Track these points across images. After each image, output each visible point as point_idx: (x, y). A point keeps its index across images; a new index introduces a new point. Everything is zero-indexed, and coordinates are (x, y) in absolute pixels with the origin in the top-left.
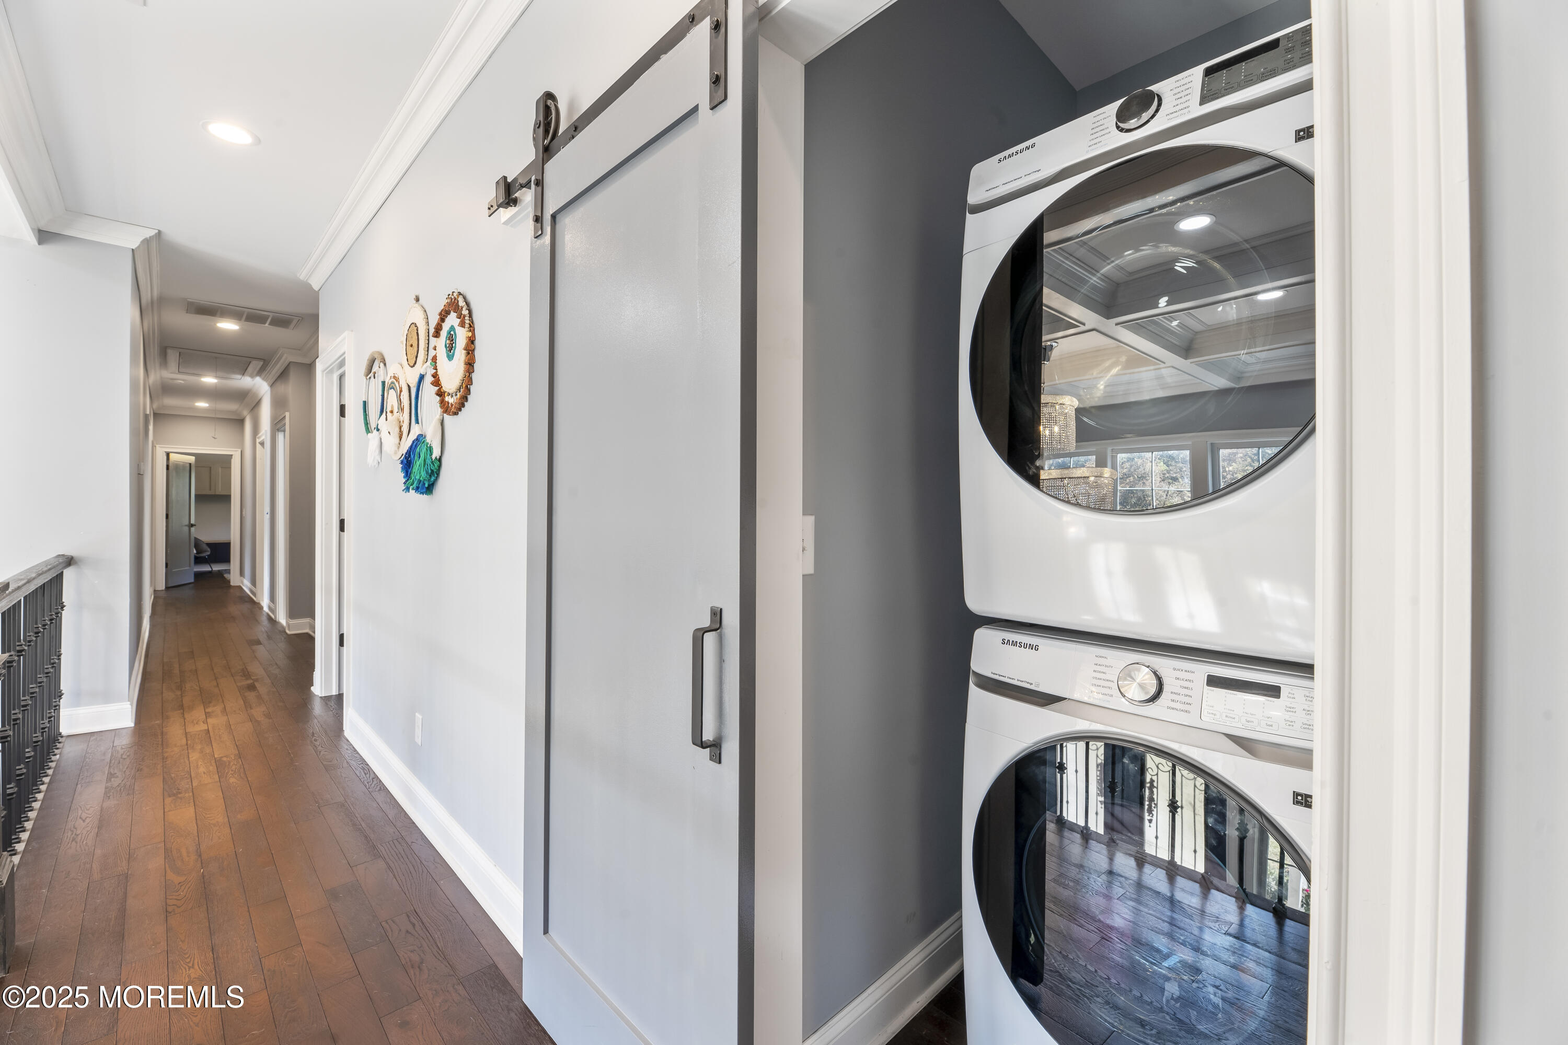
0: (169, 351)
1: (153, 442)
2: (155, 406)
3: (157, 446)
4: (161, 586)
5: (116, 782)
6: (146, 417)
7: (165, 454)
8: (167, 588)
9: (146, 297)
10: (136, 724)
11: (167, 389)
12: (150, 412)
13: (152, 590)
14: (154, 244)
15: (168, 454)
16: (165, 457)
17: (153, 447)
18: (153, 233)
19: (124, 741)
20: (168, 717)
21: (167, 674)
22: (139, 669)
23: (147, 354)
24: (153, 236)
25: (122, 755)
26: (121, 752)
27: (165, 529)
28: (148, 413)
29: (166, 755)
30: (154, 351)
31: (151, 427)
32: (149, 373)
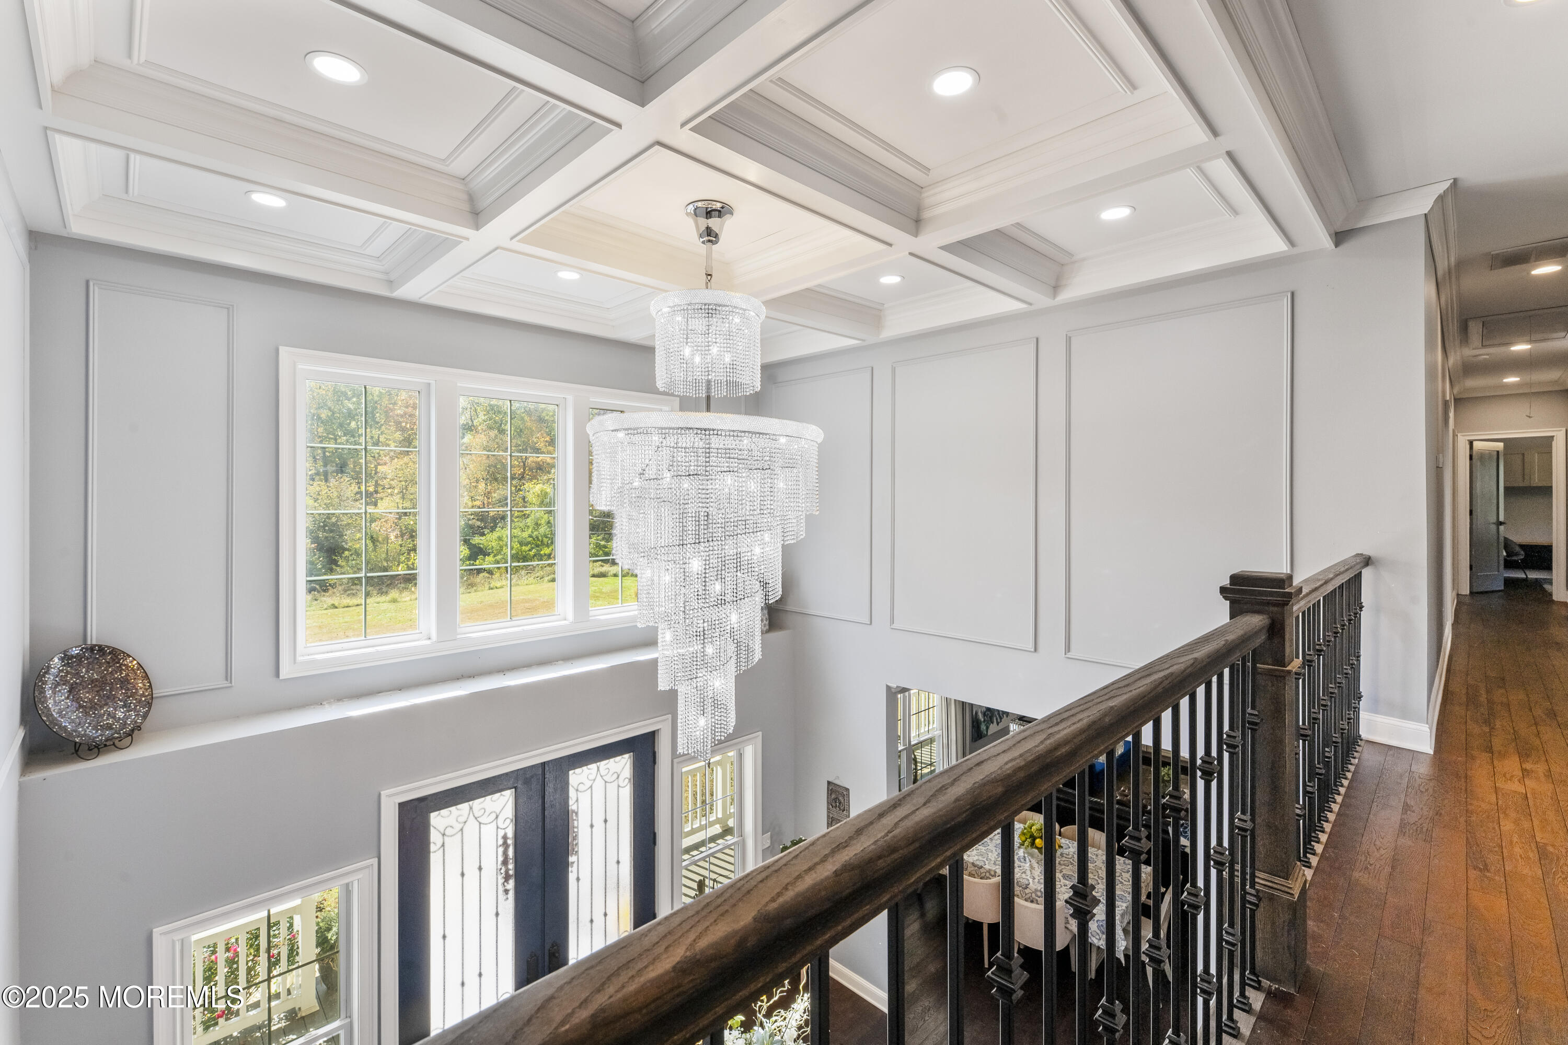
0: (1471, 324)
1: (1454, 431)
2: (1455, 391)
3: (1459, 435)
4: (1466, 590)
5: (1413, 818)
6: (1446, 404)
7: (1467, 442)
8: (1471, 593)
9: (1442, 265)
10: (1435, 752)
11: (1469, 369)
12: (1450, 398)
13: (1455, 593)
14: (1449, 200)
15: (1471, 443)
16: (1468, 447)
17: (1455, 436)
18: (1447, 185)
19: (1423, 769)
20: (1473, 758)
21: (1472, 700)
22: (1439, 686)
23: (1446, 335)
24: (1448, 189)
25: (1419, 785)
26: (1419, 781)
27: (1468, 526)
28: (1448, 398)
29: (1470, 808)
30: (1454, 327)
31: (1452, 415)
32: (1448, 354)
